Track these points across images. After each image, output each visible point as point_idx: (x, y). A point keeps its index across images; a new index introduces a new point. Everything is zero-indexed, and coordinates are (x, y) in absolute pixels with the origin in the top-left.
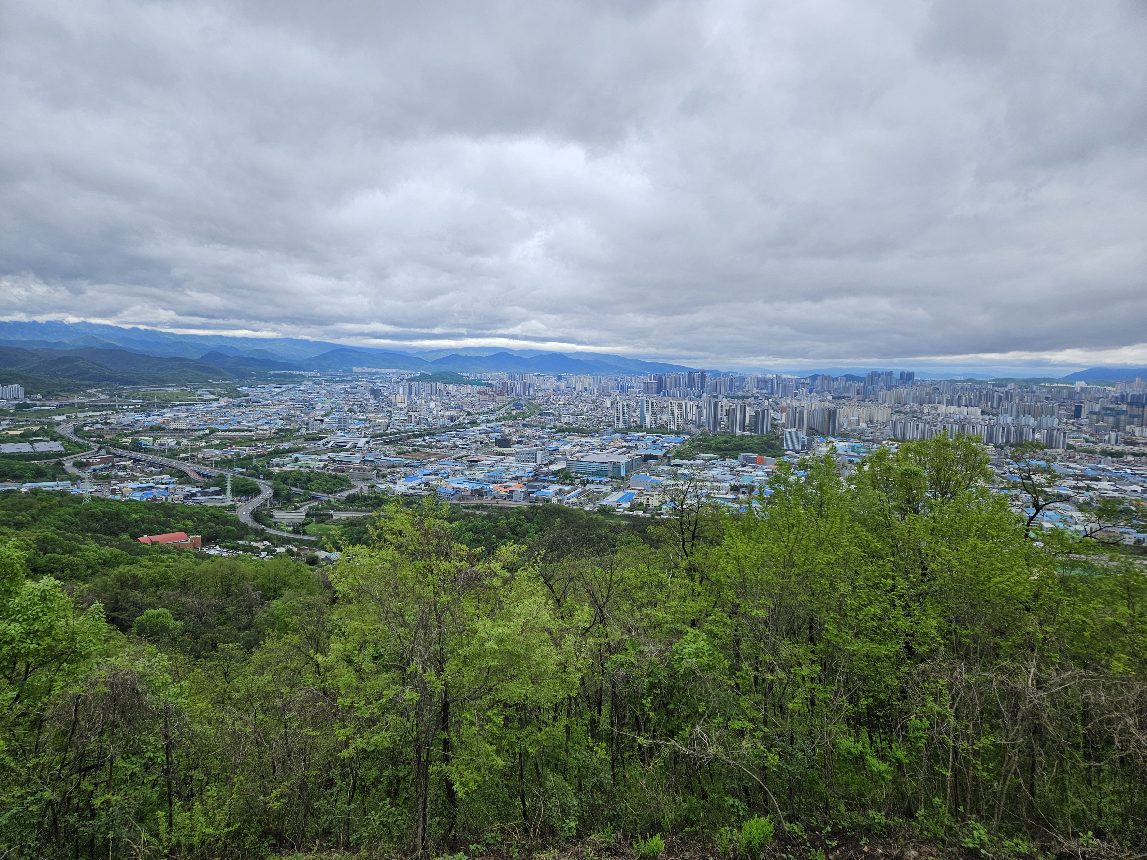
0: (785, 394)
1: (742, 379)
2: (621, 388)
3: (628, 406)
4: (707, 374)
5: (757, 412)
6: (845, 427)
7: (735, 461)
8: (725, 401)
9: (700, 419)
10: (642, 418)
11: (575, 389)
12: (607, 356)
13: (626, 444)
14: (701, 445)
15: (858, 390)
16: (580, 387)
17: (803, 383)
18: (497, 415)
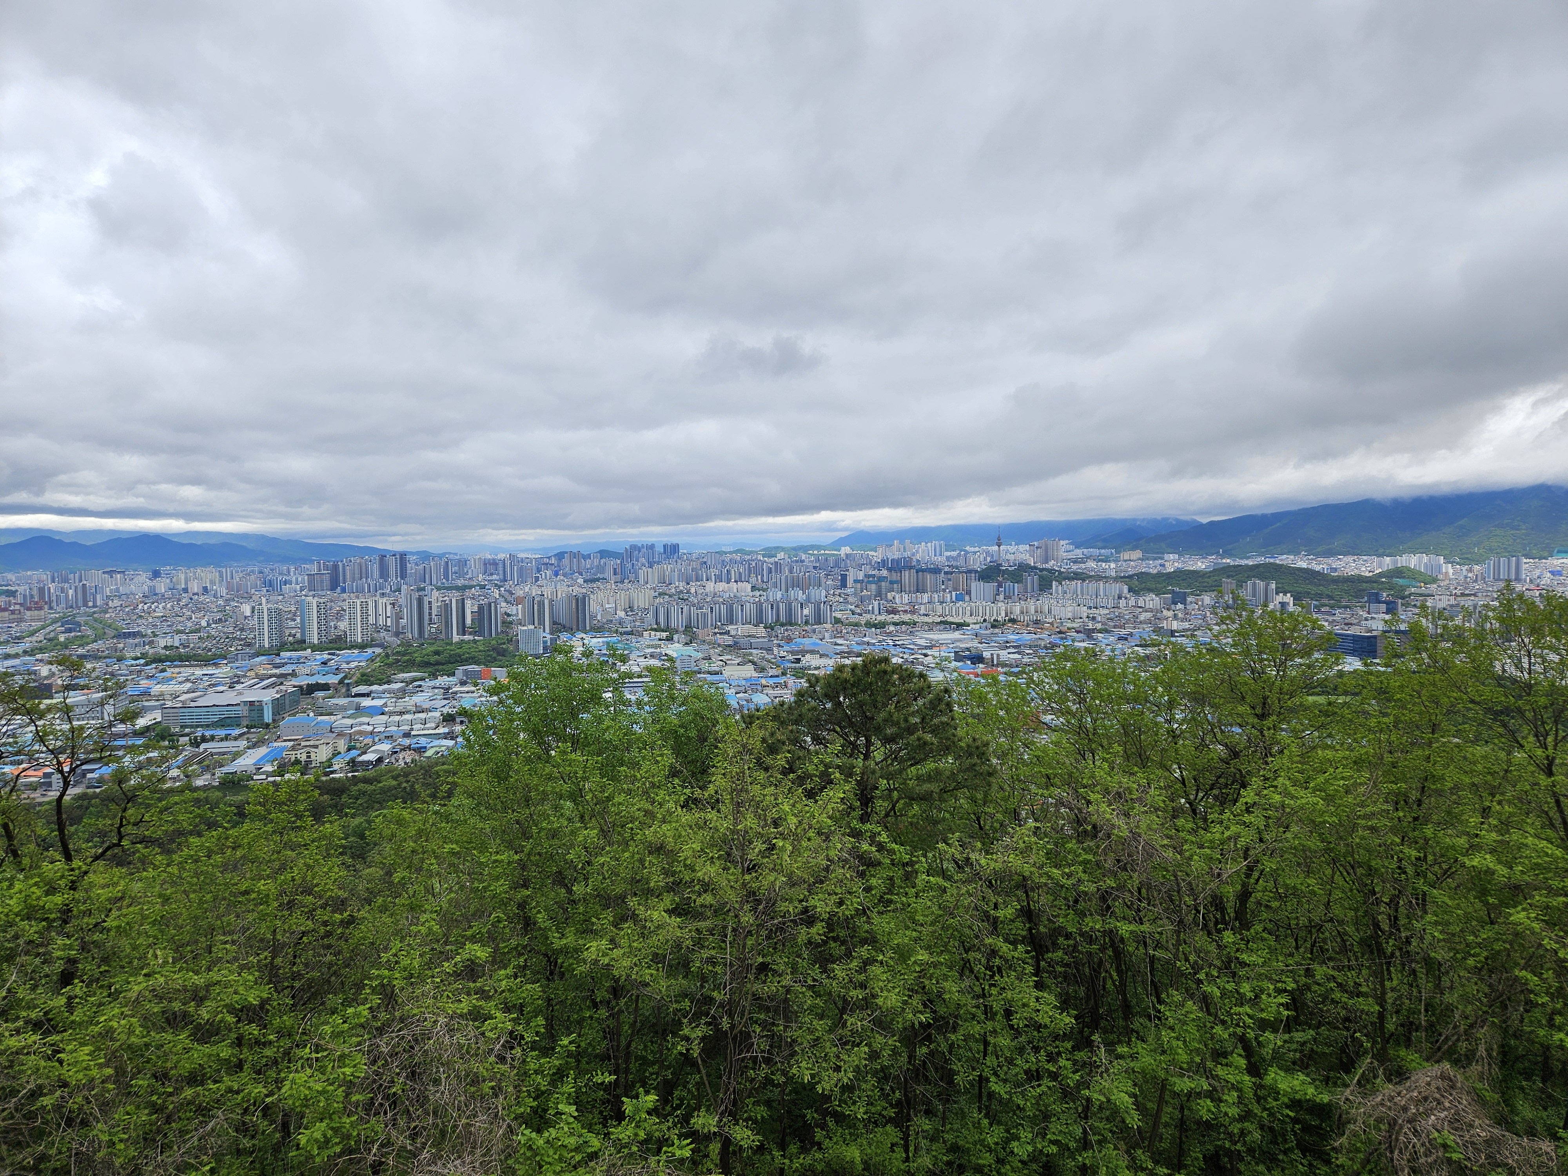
0: (522, 580)
1: (463, 563)
2: (270, 585)
3: (279, 612)
4: (410, 558)
5: (481, 607)
6: (599, 618)
7: (451, 679)
8: (436, 593)
10: (303, 628)
13: (277, 671)
14: (398, 661)
15: (615, 569)
16: (195, 587)
17: (547, 564)
18: (26, 645)
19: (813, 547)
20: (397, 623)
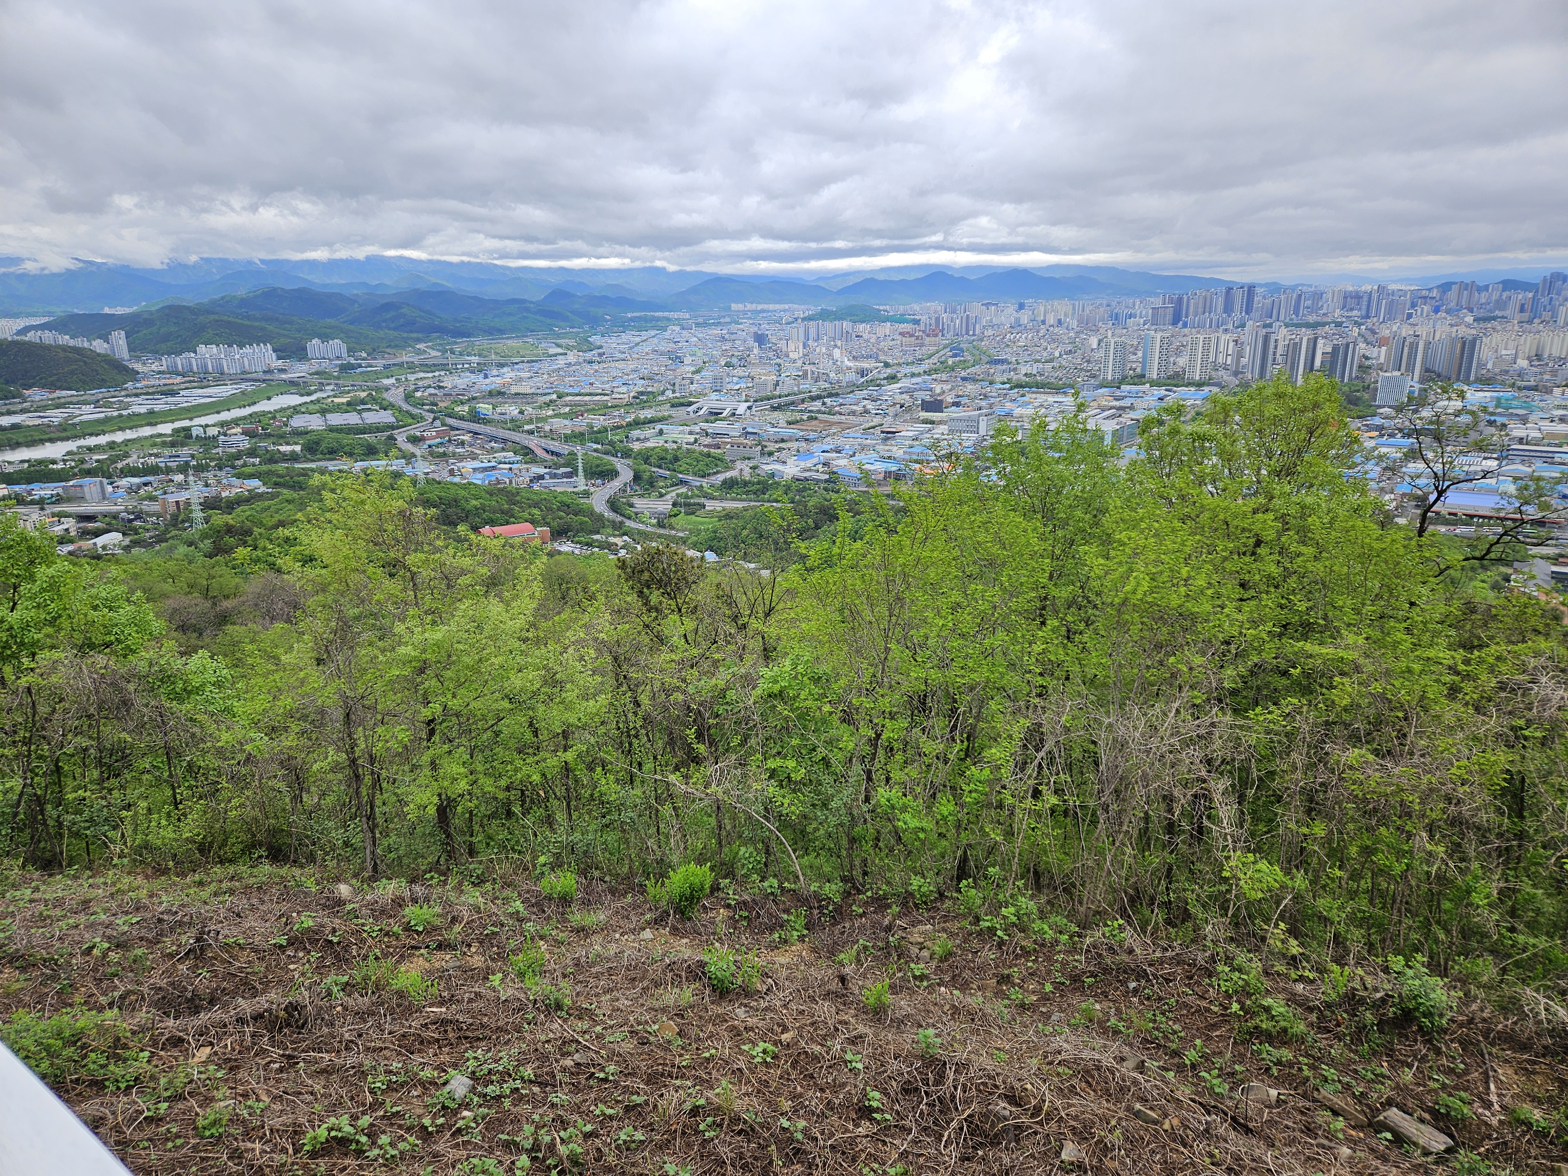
0: (1391, 316)
1: (1318, 296)
2: (1116, 318)
3: (1124, 346)
4: (1259, 290)
5: (1336, 348)
6: (1489, 366)
8: (1284, 331)
9: (1238, 361)
10: (1144, 363)
11: (1043, 322)
12: (1097, 269)
13: (1117, 404)
15: (1523, 305)
16: (1051, 320)
17: (1425, 298)
18: (925, 366)
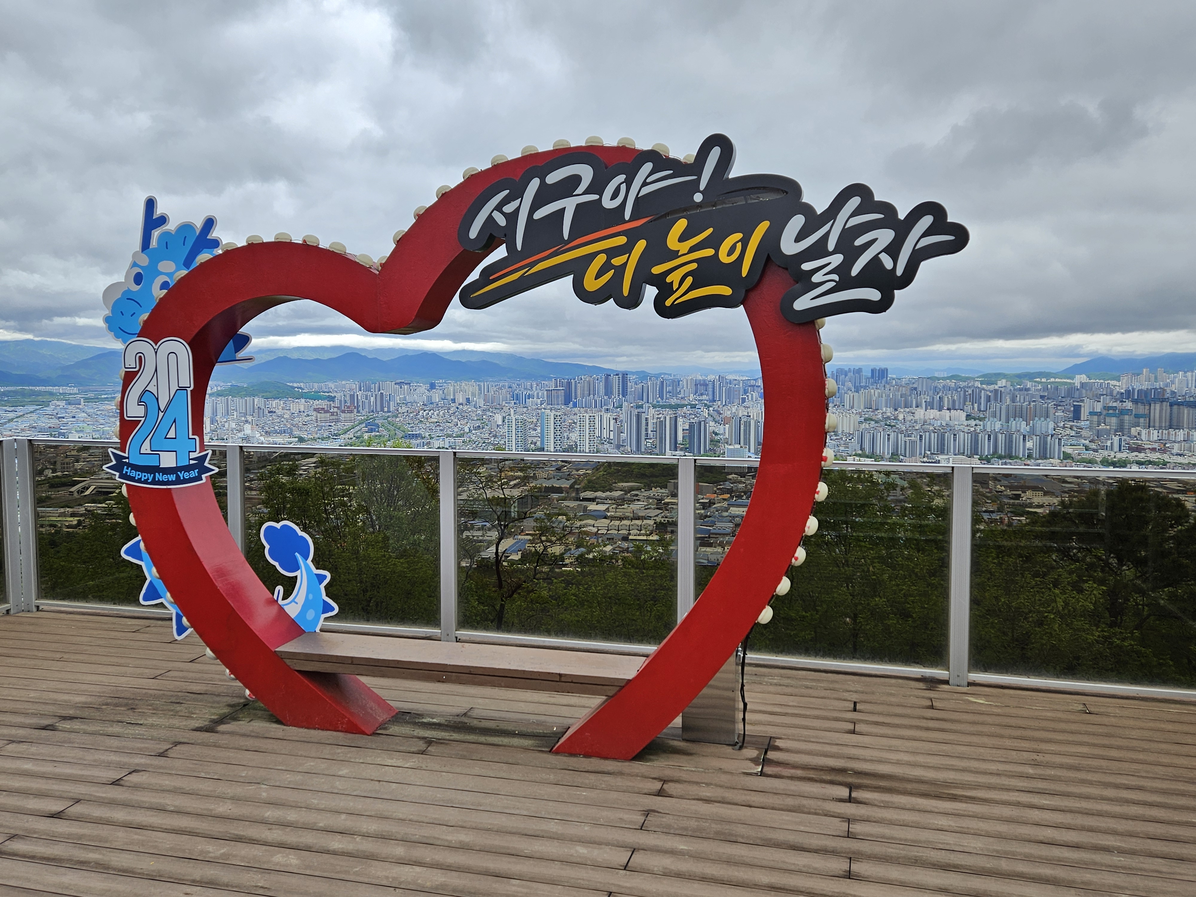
0: (730, 401)
1: (676, 383)
2: (516, 398)
5: (691, 425)
7: (663, 491)
8: (652, 411)
10: (542, 437)
11: (454, 401)
13: (521, 474)
16: (460, 399)
18: (341, 441)
19: (1041, 374)
20: (619, 436)
